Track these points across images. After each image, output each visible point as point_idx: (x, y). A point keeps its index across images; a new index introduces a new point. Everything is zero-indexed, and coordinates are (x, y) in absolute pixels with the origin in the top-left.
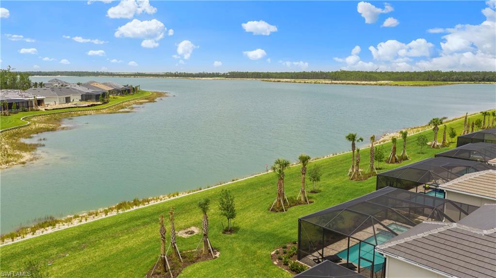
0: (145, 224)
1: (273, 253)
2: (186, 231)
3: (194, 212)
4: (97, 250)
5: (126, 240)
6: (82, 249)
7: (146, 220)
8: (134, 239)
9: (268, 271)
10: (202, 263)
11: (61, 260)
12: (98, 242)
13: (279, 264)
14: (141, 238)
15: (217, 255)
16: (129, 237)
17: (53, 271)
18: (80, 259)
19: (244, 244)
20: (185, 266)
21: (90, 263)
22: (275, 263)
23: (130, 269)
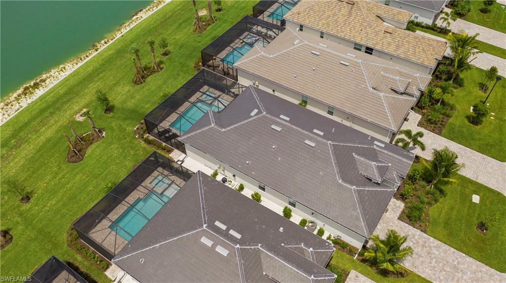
0: (52, 114)
1: (135, 129)
2: (81, 114)
3: (82, 94)
4: (30, 144)
5: (44, 132)
6: (20, 146)
7: (51, 110)
8: (50, 130)
9: (133, 144)
10: (96, 143)
11: (12, 157)
12: (27, 137)
13: (139, 138)
14: (54, 127)
15: (104, 135)
16: (45, 129)
17: (11, 167)
18: (23, 154)
19: (118, 122)
20: (87, 148)
21: (30, 156)
22: (137, 137)
23: (56, 156)
